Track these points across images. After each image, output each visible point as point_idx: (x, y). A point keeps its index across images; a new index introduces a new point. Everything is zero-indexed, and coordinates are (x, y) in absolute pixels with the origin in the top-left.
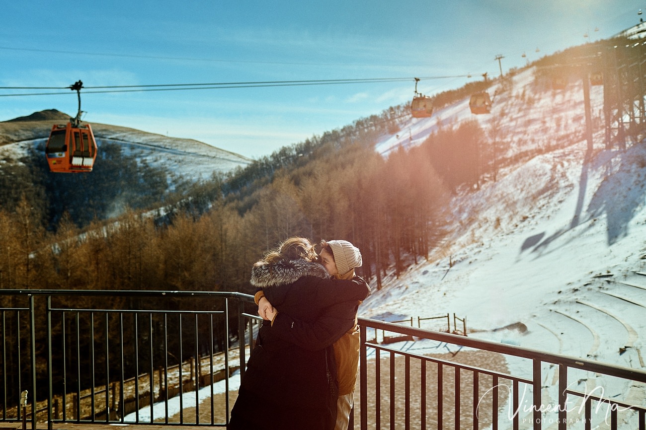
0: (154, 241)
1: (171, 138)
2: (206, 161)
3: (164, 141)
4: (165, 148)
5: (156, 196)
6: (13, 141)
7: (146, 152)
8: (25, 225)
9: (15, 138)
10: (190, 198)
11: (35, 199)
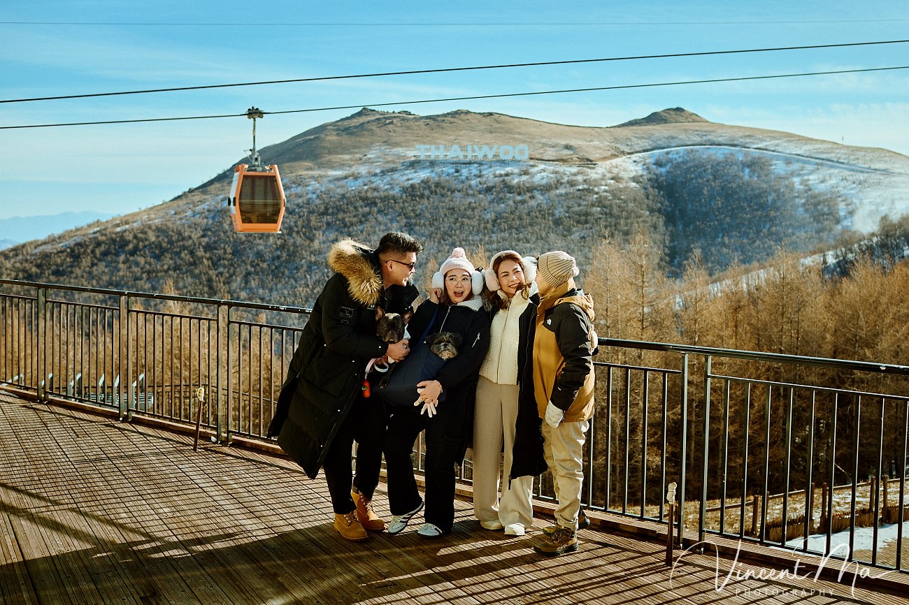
0: (822, 299)
1: (848, 147)
2: (904, 183)
3: (838, 151)
4: (838, 162)
5: (822, 234)
6: (623, 153)
7: (809, 168)
8: (642, 267)
9: (627, 150)
10: (875, 239)
11: (650, 233)
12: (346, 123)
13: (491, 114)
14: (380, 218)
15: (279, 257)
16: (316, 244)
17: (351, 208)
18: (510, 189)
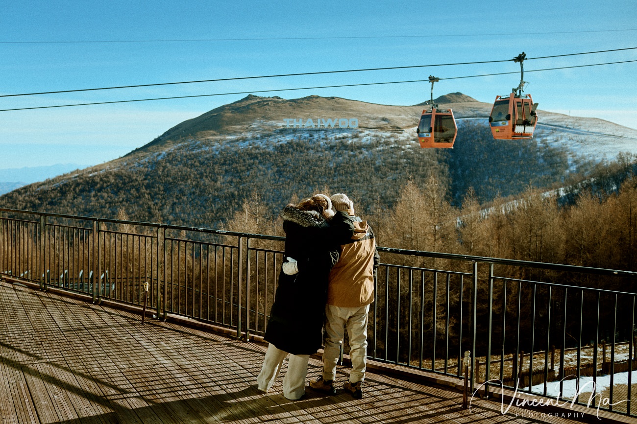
0: (557, 221)
1: (573, 117)
2: (612, 141)
3: (566, 120)
4: (566, 128)
5: (556, 176)
7: (547, 132)
8: (434, 199)
10: (592, 180)
11: (439, 176)
12: (237, 105)
13: (333, 98)
14: (260, 167)
15: (194, 193)
16: (218, 184)
17: (241, 161)
18: (346, 147)
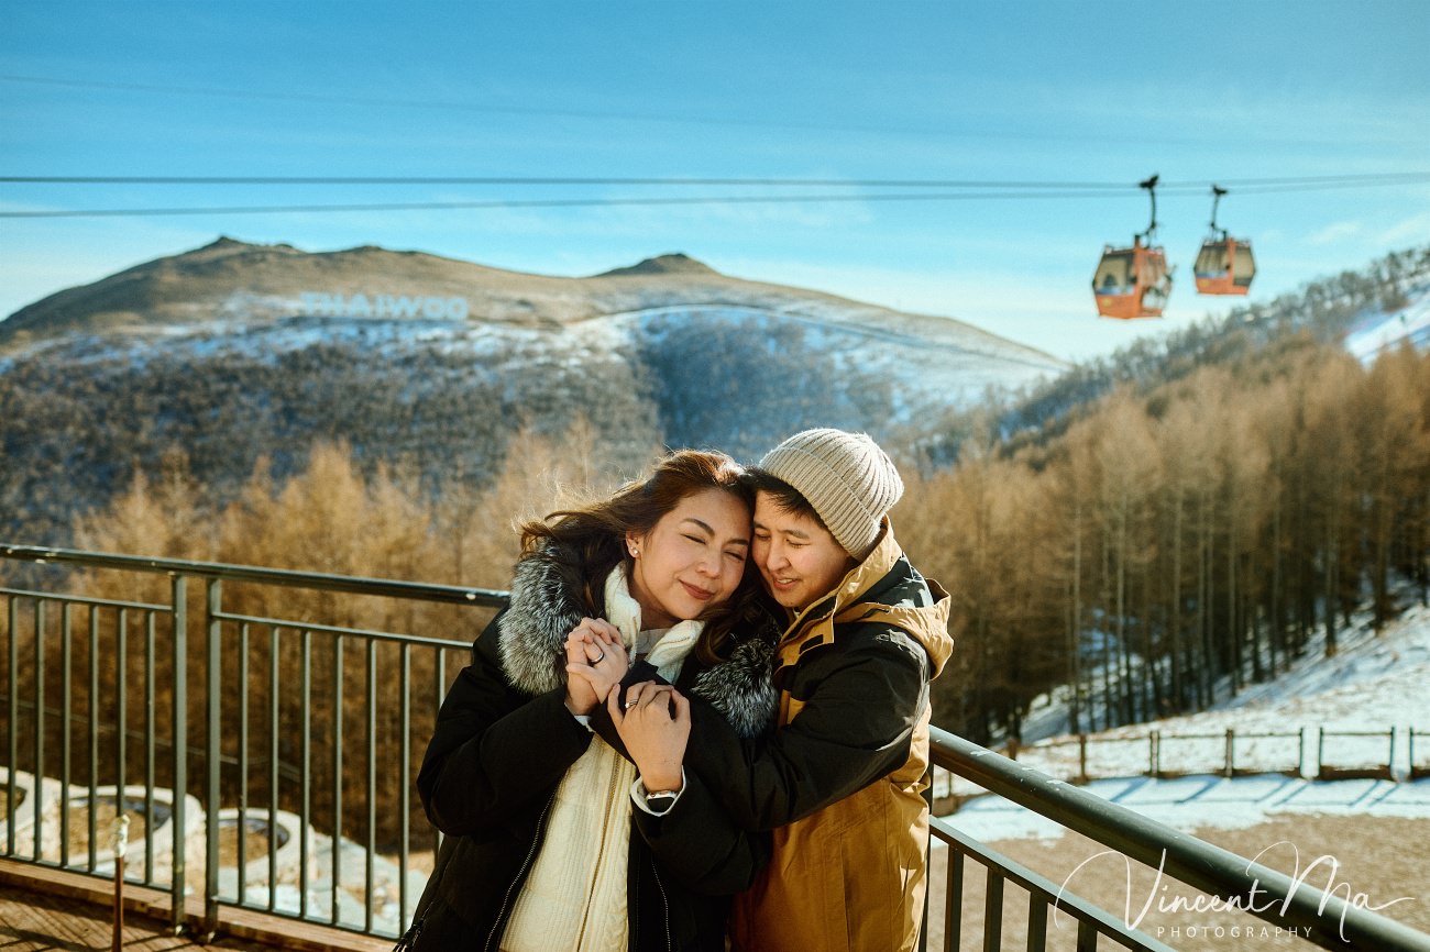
1: (904, 314)
2: (975, 363)
3: (891, 319)
4: (891, 333)
6: (602, 313)
7: (855, 340)
9: (607, 308)
10: (937, 438)
11: (638, 426)
12: (194, 258)
13: (412, 253)
14: (244, 399)
15: (81, 457)
16: (143, 437)
17: (199, 384)
18: (439, 360)
